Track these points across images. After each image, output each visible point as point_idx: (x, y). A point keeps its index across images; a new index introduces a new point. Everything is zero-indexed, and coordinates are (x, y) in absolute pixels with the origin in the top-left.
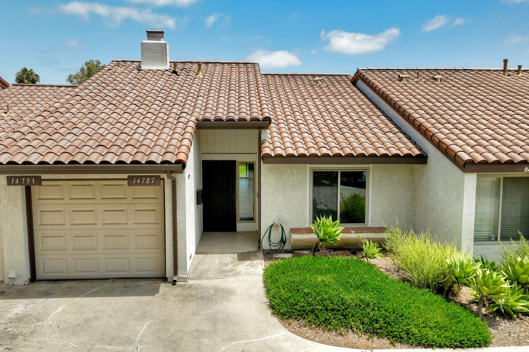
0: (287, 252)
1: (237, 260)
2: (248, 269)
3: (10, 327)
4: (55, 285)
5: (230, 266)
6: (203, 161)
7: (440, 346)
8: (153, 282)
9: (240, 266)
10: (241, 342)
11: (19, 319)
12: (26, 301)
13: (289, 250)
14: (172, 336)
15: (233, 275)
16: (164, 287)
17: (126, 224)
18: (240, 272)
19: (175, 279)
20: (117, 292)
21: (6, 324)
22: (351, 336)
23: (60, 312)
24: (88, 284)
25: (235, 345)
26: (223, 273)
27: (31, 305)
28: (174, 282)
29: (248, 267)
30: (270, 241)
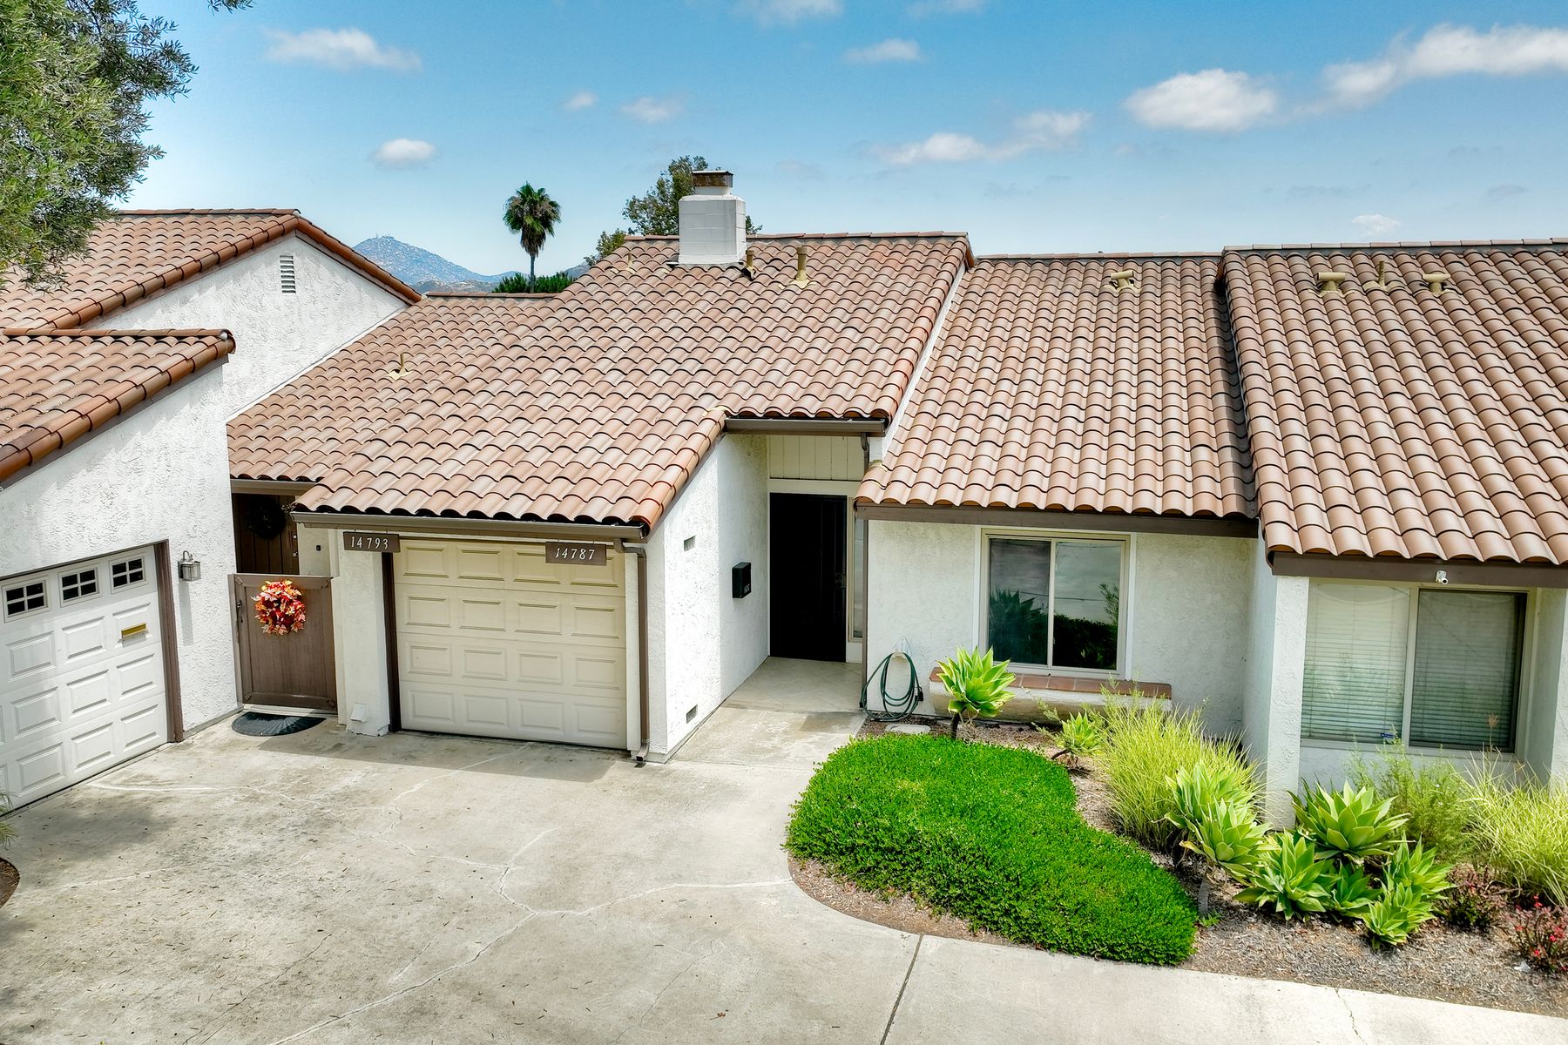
0: (923, 721)
1: (800, 728)
2: (808, 750)
3: (329, 807)
4: (428, 742)
5: (776, 741)
6: (771, 494)
8: (604, 756)
9: (796, 743)
10: (690, 885)
11: (347, 796)
12: (368, 766)
13: (931, 718)
14: (576, 858)
15: (768, 761)
16: (618, 770)
17: (559, 634)
18: (788, 755)
19: (642, 754)
20: (527, 768)
21: (325, 801)
22: (904, 906)
23: (414, 792)
24: (487, 745)
25: (676, 888)
26: (751, 753)
27: (375, 775)
28: (640, 762)
29: (812, 746)
30: (884, 694)
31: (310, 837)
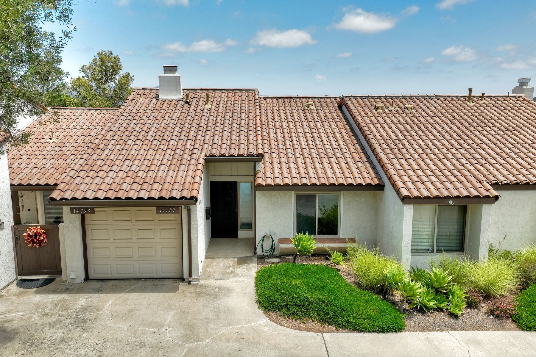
0: (276, 257)
1: (237, 264)
2: (245, 271)
4: (103, 284)
5: (231, 269)
6: (210, 181)
7: (369, 331)
8: (174, 282)
9: (239, 270)
10: (235, 326)
11: (85, 309)
12: (85, 296)
13: (277, 255)
14: (189, 322)
15: (233, 277)
16: (182, 286)
17: (154, 239)
18: (239, 274)
19: (190, 280)
20: (149, 289)
22: (311, 324)
23: (111, 304)
24: (127, 282)
25: (231, 328)
26: (225, 275)
27: (90, 299)
28: (189, 282)
29: (245, 270)
30: (263, 248)
31: (81, 328)
